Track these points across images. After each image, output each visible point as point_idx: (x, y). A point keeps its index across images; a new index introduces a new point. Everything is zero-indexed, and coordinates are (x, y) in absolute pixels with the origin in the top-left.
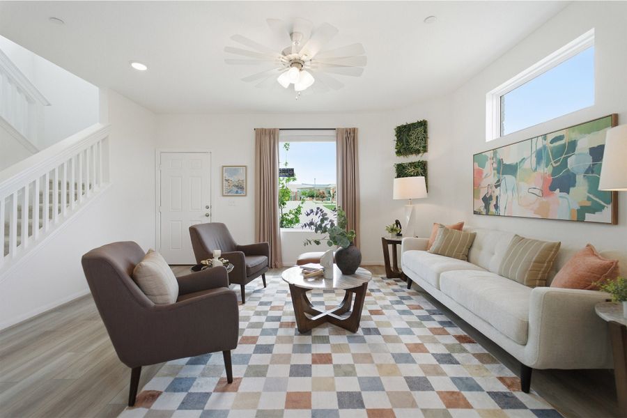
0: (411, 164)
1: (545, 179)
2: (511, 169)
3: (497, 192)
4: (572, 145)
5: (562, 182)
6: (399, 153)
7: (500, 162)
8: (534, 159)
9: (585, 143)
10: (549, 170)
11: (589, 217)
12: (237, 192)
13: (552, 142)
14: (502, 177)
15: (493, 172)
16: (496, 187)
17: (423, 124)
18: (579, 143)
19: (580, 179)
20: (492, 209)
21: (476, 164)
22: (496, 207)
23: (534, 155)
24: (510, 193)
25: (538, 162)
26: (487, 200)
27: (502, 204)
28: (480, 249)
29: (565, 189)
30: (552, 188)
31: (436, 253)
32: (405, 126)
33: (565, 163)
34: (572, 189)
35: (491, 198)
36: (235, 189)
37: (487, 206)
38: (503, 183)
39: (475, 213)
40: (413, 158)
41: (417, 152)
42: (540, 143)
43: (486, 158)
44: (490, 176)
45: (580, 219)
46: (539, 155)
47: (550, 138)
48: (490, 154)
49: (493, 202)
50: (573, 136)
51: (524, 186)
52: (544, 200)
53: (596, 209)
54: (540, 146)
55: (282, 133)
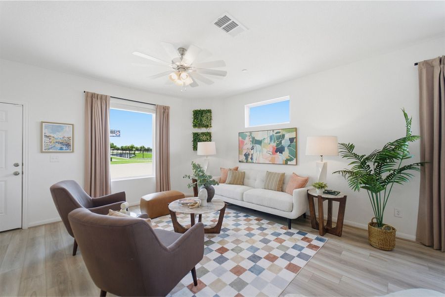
0: (203, 134)
1: (274, 148)
2: (259, 142)
3: (252, 152)
4: (283, 136)
5: (280, 150)
6: (195, 126)
7: (253, 138)
8: (269, 139)
9: (288, 136)
10: (275, 144)
11: (289, 163)
12: (61, 149)
13: (276, 133)
14: (254, 145)
15: (250, 142)
16: (252, 149)
17: (209, 111)
18: (286, 135)
19: (286, 149)
20: (249, 160)
21: (240, 138)
22: (252, 159)
23: (269, 137)
24: (258, 153)
25: (271, 140)
26: (246, 156)
27: (254, 158)
28: (249, 179)
29: (281, 152)
30: (276, 152)
31: (230, 184)
32: (199, 111)
33: (281, 143)
34: (283, 153)
35: (249, 154)
36: (59, 146)
37: (247, 158)
38: (255, 148)
39: (240, 162)
40: (204, 130)
41: (207, 126)
42: (271, 133)
43: (246, 135)
44: (248, 144)
45: (286, 164)
46: (271, 138)
47: (275, 131)
48: (248, 134)
49: (250, 156)
50: (284, 133)
51: (265, 150)
52: (273, 156)
53: (291, 160)
54: (271, 134)
55: (112, 101)
